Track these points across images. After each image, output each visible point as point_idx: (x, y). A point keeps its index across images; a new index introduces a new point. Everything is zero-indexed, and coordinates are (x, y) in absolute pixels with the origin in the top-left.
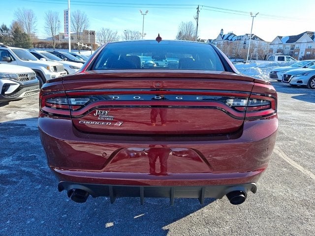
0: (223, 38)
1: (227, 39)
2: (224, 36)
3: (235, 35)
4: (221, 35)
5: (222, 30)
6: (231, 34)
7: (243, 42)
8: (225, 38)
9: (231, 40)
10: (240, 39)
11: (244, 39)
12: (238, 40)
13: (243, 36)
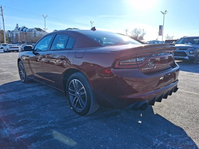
0: (19, 30)
1: (22, 30)
2: (19, 28)
3: (27, 28)
4: (17, 28)
5: (17, 24)
6: (25, 27)
7: (34, 32)
8: (20, 30)
9: (25, 31)
10: (31, 31)
11: (34, 31)
12: (30, 31)
13: (33, 29)
